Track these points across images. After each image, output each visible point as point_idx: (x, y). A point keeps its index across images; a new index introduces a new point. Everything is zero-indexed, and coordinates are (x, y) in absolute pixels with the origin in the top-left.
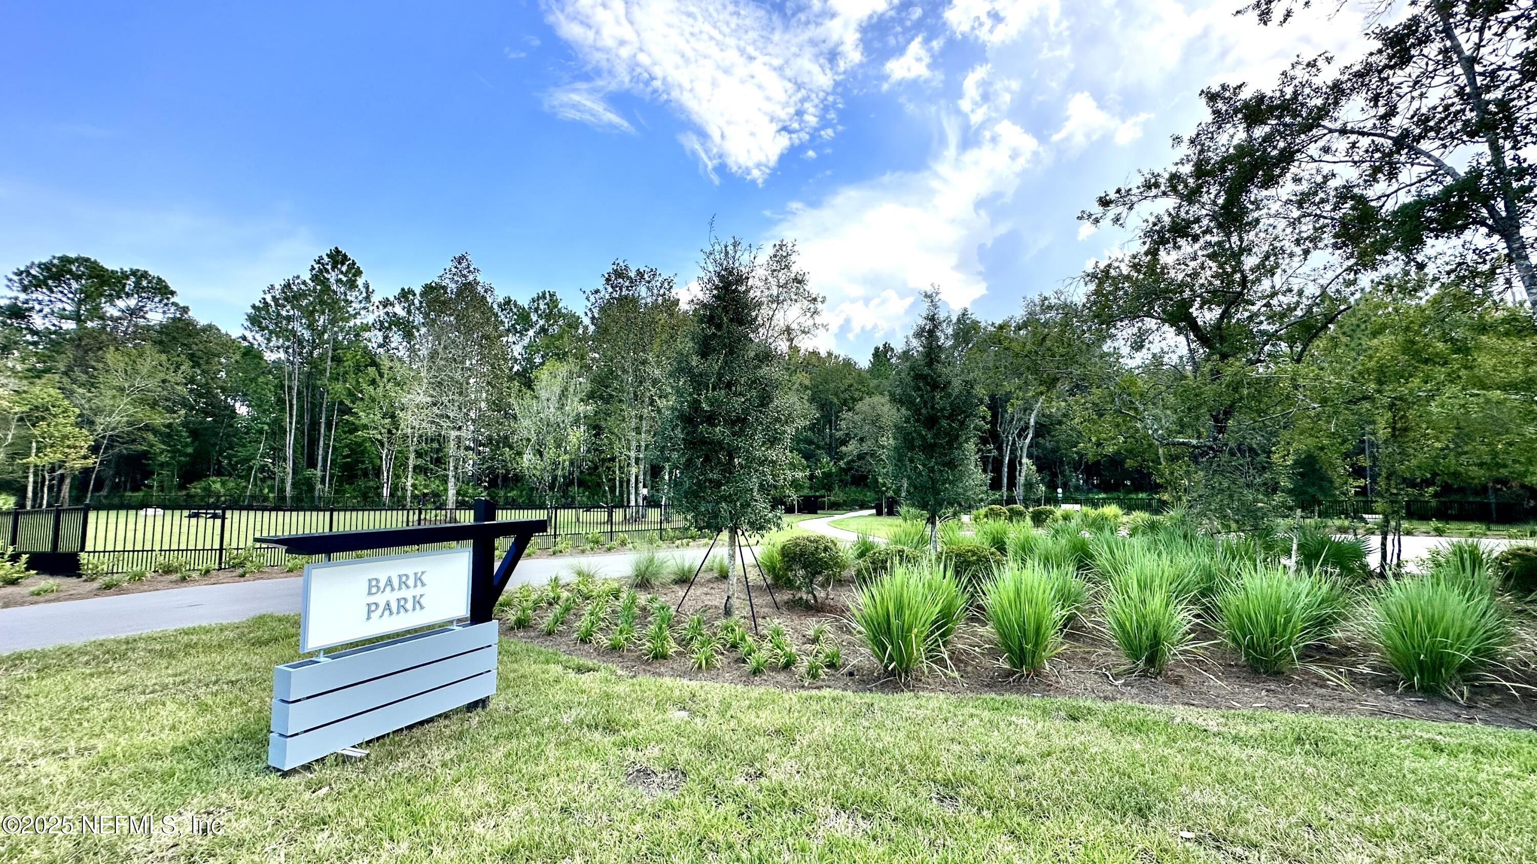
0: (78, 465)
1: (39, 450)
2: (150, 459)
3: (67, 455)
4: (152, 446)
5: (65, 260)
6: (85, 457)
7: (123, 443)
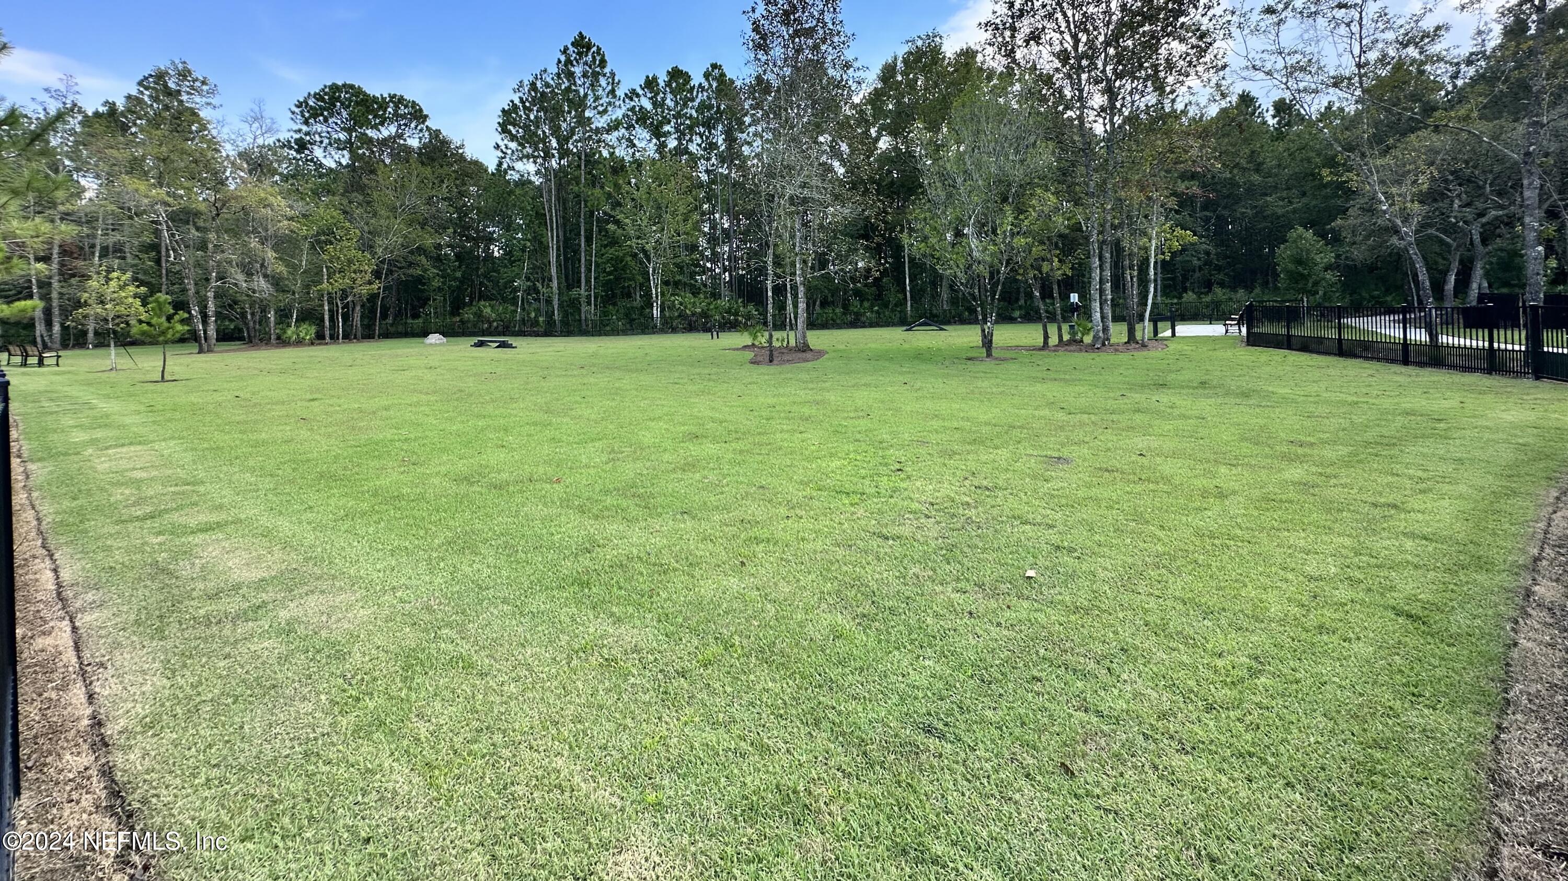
0: (365, 290)
1: (329, 277)
2: (424, 284)
3: (354, 281)
4: (425, 270)
5: (335, 88)
6: (370, 283)
7: (400, 268)
